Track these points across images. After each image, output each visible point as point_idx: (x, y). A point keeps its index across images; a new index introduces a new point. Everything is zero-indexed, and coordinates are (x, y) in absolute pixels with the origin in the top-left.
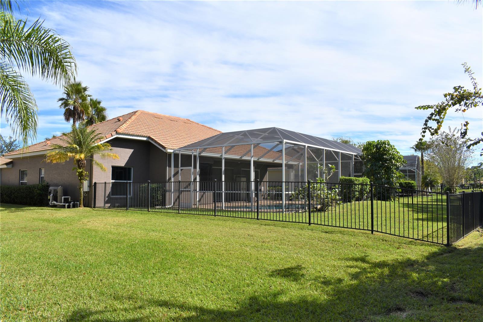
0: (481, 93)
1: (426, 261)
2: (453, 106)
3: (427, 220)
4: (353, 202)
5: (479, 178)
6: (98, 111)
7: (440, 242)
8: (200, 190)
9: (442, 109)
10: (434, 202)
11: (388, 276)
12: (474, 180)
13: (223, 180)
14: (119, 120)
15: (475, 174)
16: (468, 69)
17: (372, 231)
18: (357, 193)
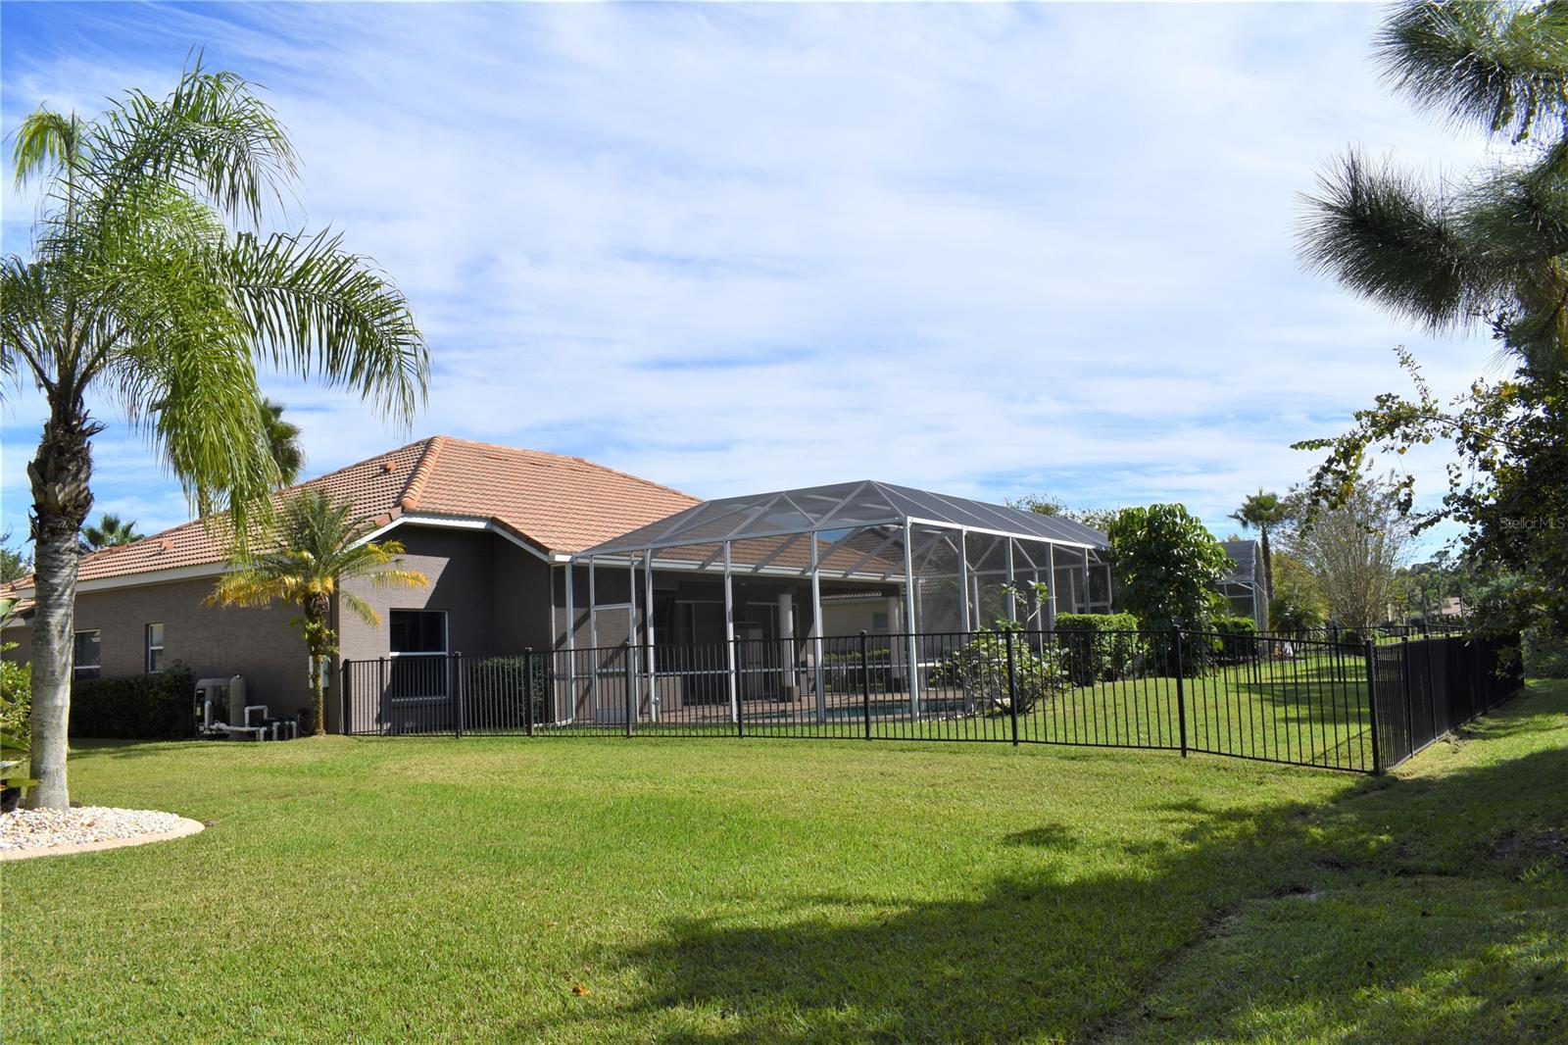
0: (1437, 409)
1: (1331, 805)
2: (1377, 439)
3: (1310, 719)
4: (1098, 685)
5: (1435, 599)
6: (274, 436)
7: (1356, 765)
8: (657, 669)
9: (1352, 447)
10: (1312, 676)
11: (1258, 835)
12: (1420, 606)
13: (731, 636)
14: (386, 471)
15: (1424, 589)
16: (1408, 358)
17: (1184, 749)
18: (1108, 658)
